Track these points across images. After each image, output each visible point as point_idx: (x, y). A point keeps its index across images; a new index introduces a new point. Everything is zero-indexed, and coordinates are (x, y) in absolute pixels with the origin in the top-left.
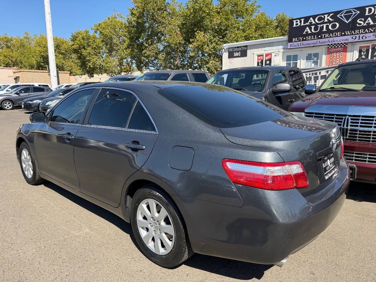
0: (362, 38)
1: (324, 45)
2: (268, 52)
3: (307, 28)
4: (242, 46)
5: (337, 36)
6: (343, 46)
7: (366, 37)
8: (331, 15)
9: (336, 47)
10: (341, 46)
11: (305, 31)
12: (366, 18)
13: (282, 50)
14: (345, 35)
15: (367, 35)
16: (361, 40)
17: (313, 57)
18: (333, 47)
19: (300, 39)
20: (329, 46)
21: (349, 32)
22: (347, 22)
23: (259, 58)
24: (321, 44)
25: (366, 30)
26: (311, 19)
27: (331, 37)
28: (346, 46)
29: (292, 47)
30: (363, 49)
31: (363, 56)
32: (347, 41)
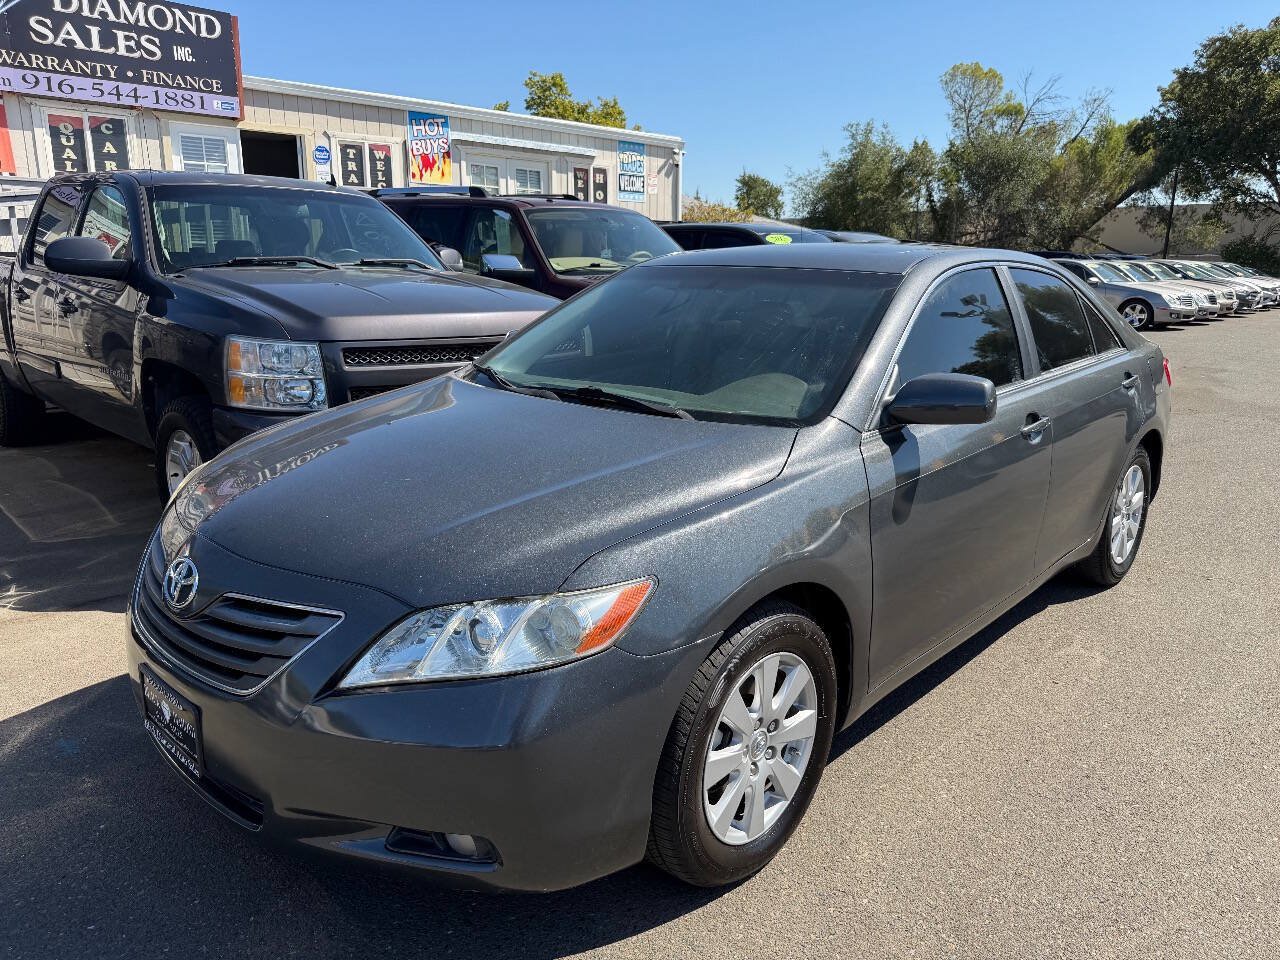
0: (59, 87)
7: (72, 88)
12: (58, 21)
15: (76, 81)
16: (57, 93)
21: (9, 54)
25: (67, 62)
30: (61, 127)
31: (68, 150)
32: (7, 88)
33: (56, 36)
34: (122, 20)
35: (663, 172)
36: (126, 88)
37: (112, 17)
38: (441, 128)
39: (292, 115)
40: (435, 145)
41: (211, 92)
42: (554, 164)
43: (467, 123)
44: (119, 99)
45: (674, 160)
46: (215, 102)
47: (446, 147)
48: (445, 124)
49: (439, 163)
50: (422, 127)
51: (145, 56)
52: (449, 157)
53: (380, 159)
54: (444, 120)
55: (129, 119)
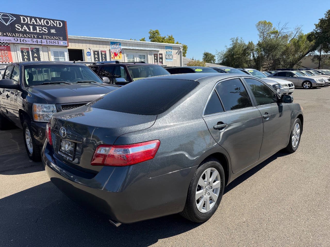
0: (23, 41)
6: (6, 45)
7: (26, 41)
10: (4, 45)
12: (22, 25)
14: (7, 36)
15: (26, 39)
21: (11, 34)
22: (7, 25)
25: (25, 35)
30: (24, 50)
31: (25, 56)
32: (10, 42)
33: (22, 29)
34: (38, 24)
35: (177, 54)
36: (39, 40)
37: (35, 23)
38: (119, 46)
39: (81, 45)
40: (118, 50)
41: (60, 40)
42: (148, 53)
43: (125, 44)
44: (37, 43)
45: (180, 50)
46: (61, 42)
47: (120, 50)
48: (120, 45)
49: (119, 54)
50: (114, 46)
51: (44, 32)
52: (121, 53)
53: (103, 54)
54: (120, 44)
55: (40, 48)
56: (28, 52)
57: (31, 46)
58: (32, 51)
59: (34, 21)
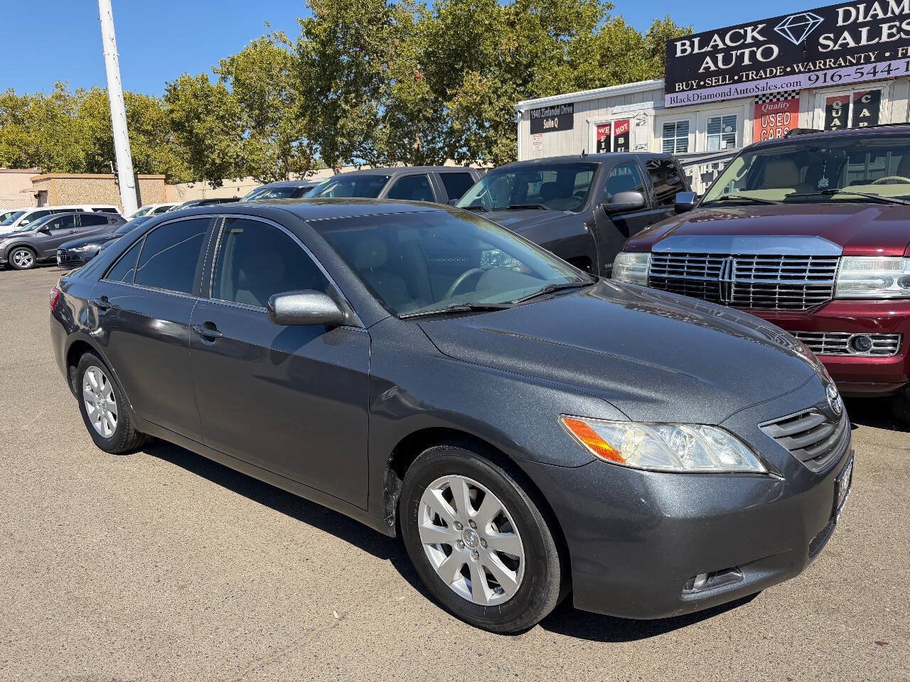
0: (832, 78)
1: (748, 97)
2: (619, 117)
3: (708, 59)
4: (561, 105)
5: (775, 76)
6: (790, 98)
7: (840, 77)
8: (760, 26)
9: (775, 100)
11: (704, 65)
12: (839, 32)
13: (653, 112)
14: (793, 72)
15: (843, 71)
16: (830, 83)
17: (723, 126)
18: (768, 101)
19: (692, 85)
20: (757, 100)
21: (803, 66)
22: (797, 44)
23: (602, 130)
24: (740, 96)
25: (841, 59)
26: (716, 37)
27: (761, 78)
28: (797, 97)
29: (675, 105)
30: (835, 104)
31: (836, 120)
32: (799, 88)
33: (835, 42)
34: (889, 14)
36: (882, 66)
37: (881, 16)
44: (874, 75)
51: (903, 36)
55: (885, 89)
56: (845, 108)
57: (857, 87)
58: (858, 103)
59: (879, 11)
